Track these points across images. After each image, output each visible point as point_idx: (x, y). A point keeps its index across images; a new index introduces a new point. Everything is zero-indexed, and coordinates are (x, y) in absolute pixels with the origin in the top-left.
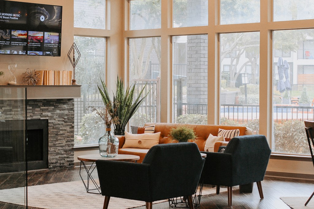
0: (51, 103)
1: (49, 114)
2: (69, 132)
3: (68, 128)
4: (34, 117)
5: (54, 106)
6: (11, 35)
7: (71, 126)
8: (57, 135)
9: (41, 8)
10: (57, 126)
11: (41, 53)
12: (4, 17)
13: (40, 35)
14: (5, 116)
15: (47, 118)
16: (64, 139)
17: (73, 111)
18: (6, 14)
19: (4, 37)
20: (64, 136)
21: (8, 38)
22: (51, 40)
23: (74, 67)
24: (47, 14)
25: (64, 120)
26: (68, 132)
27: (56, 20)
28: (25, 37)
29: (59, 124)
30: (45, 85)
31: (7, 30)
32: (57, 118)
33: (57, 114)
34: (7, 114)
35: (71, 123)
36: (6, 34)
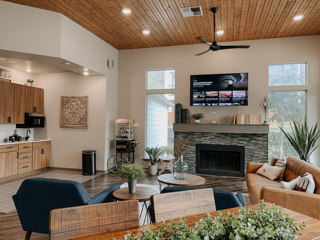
0: (247, 136)
1: (245, 143)
2: (264, 156)
3: (263, 153)
4: (232, 144)
5: (249, 138)
6: (206, 95)
7: (265, 152)
8: (252, 156)
9: (229, 76)
10: (252, 151)
11: (230, 104)
12: (200, 85)
13: (229, 93)
14: (210, 142)
15: (243, 145)
16: (259, 160)
17: (267, 142)
18: (201, 83)
19: (201, 96)
20: (258, 158)
21: (204, 96)
22: (239, 95)
23: (265, 113)
24: (235, 79)
25: (258, 147)
26: (262, 156)
27: (243, 82)
28: (217, 95)
29: (254, 150)
30: (237, 124)
31: (203, 92)
32: (252, 146)
33: (253, 143)
34: (211, 141)
35: (266, 150)
36: (201, 94)
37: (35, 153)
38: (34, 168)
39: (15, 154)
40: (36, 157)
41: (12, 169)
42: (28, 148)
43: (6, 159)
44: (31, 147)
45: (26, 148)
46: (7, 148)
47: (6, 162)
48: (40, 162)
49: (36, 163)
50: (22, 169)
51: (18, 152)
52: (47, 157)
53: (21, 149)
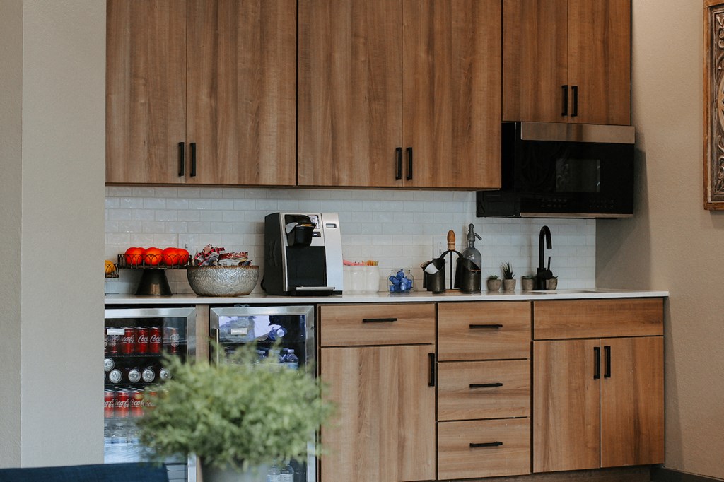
37: (548, 369)
38: (546, 458)
39: (414, 359)
40: (560, 392)
41: (402, 446)
42: (501, 334)
43: (361, 384)
44: (517, 328)
45: (485, 334)
46: (365, 321)
47: (361, 403)
48: (590, 428)
49: (559, 429)
50: (467, 454)
51: (431, 349)
52: (636, 401)
53: (452, 333)
